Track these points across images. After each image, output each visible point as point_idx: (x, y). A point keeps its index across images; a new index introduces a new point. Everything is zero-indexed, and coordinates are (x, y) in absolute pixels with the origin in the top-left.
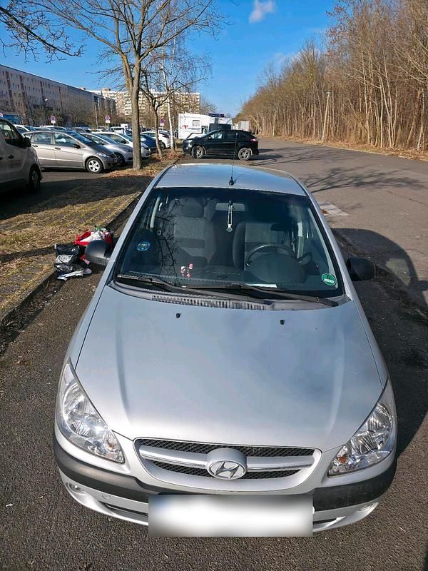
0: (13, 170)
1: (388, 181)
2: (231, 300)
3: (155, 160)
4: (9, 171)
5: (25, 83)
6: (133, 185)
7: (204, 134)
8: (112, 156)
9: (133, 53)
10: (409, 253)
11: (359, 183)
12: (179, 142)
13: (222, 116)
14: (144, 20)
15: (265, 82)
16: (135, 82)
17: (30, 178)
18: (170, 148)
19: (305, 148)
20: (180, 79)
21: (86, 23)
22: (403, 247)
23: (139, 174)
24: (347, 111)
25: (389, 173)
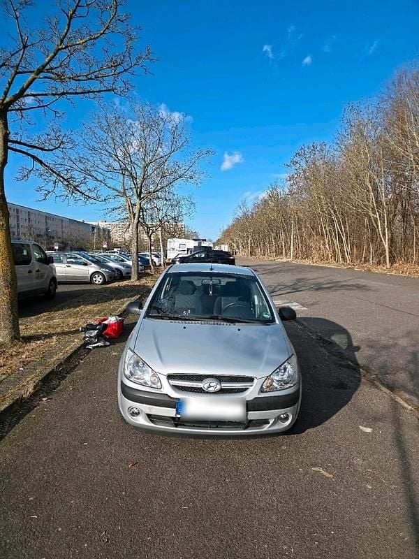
0: (38, 281)
1: (342, 286)
2: (212, 322)
3: (148, 275)
4: (35, 281)
5: (48, 221)
6: (132, 291)
7: (189, 254)
8: (113, 271)
9: (135, 197)
10: (350, 331)
11: (319, 288)
12: (167, 261)
13: (205, 240)
14: (144, 175)
15: (240, 214)
16: (136, 217)
17: (49, 287)
18: (160, 265)
19: (277, 264)
20: (169, 213)
21: (100, 177)
22: (346, 328)
23: (137, 283)
24: (310, 236)
25: (345, 281)
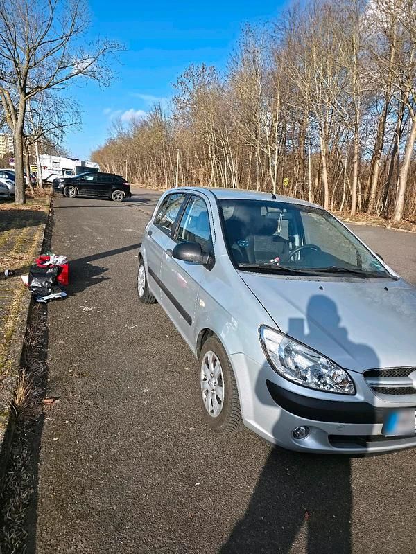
14: (29, 62)
